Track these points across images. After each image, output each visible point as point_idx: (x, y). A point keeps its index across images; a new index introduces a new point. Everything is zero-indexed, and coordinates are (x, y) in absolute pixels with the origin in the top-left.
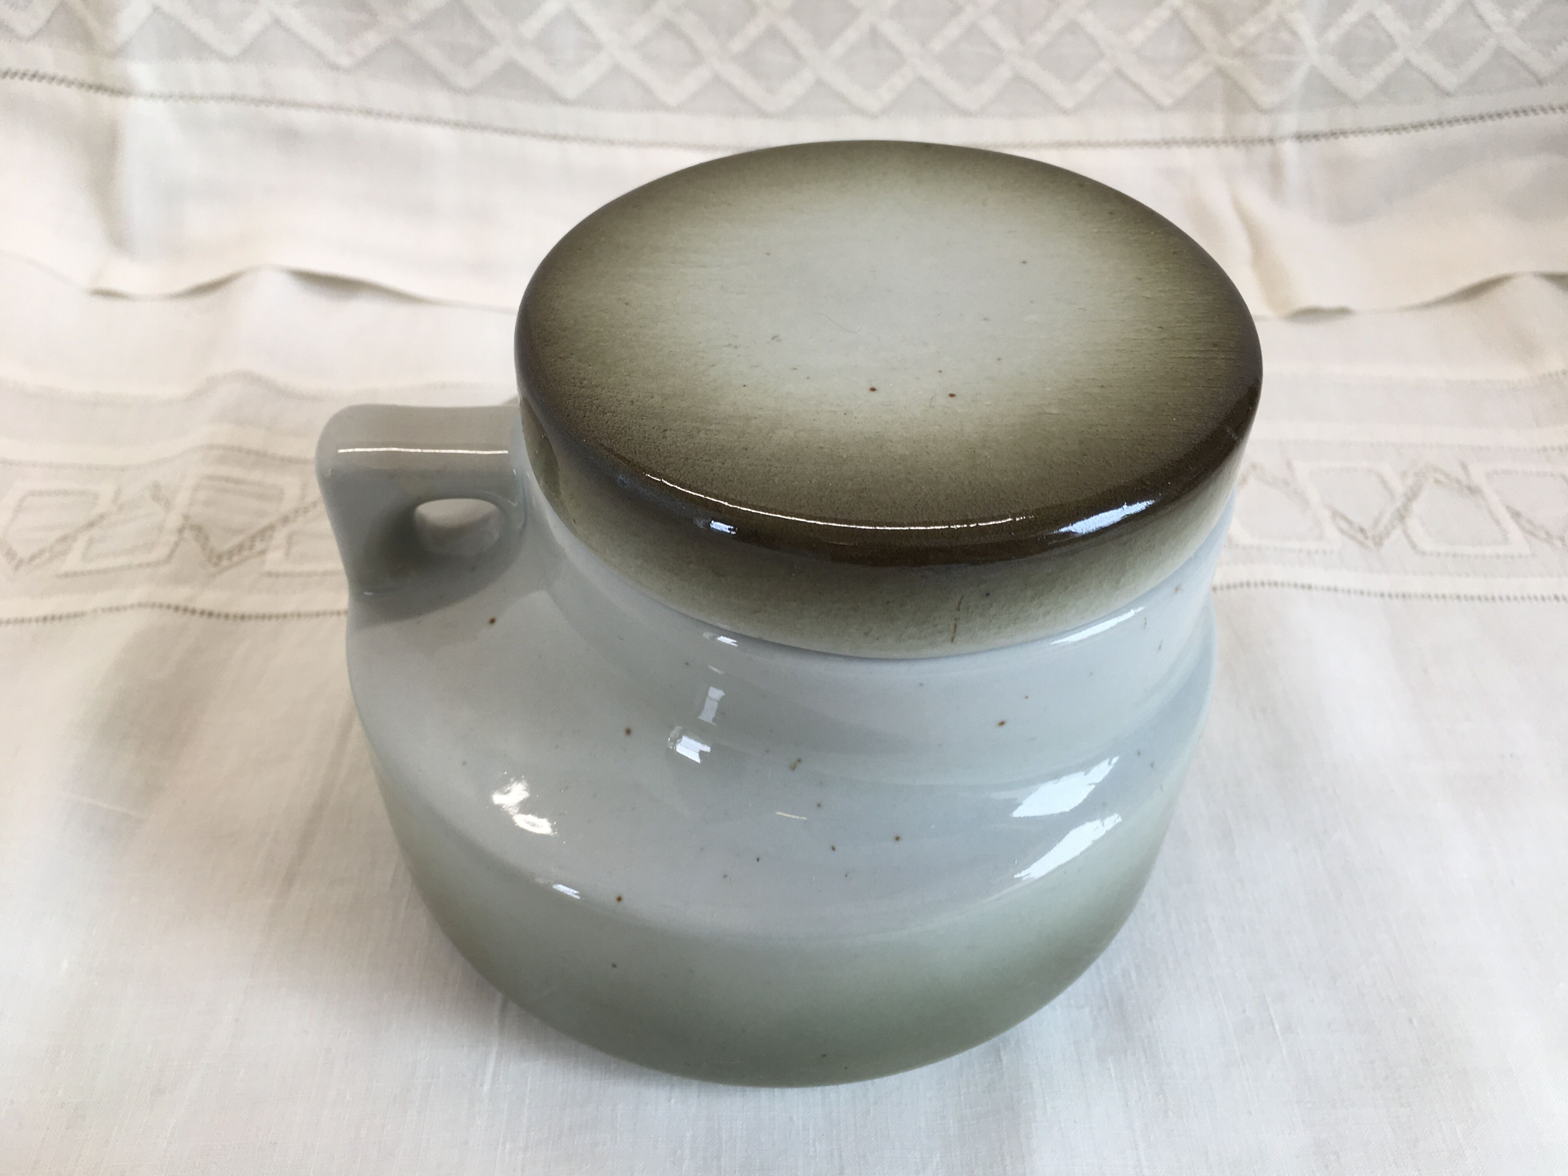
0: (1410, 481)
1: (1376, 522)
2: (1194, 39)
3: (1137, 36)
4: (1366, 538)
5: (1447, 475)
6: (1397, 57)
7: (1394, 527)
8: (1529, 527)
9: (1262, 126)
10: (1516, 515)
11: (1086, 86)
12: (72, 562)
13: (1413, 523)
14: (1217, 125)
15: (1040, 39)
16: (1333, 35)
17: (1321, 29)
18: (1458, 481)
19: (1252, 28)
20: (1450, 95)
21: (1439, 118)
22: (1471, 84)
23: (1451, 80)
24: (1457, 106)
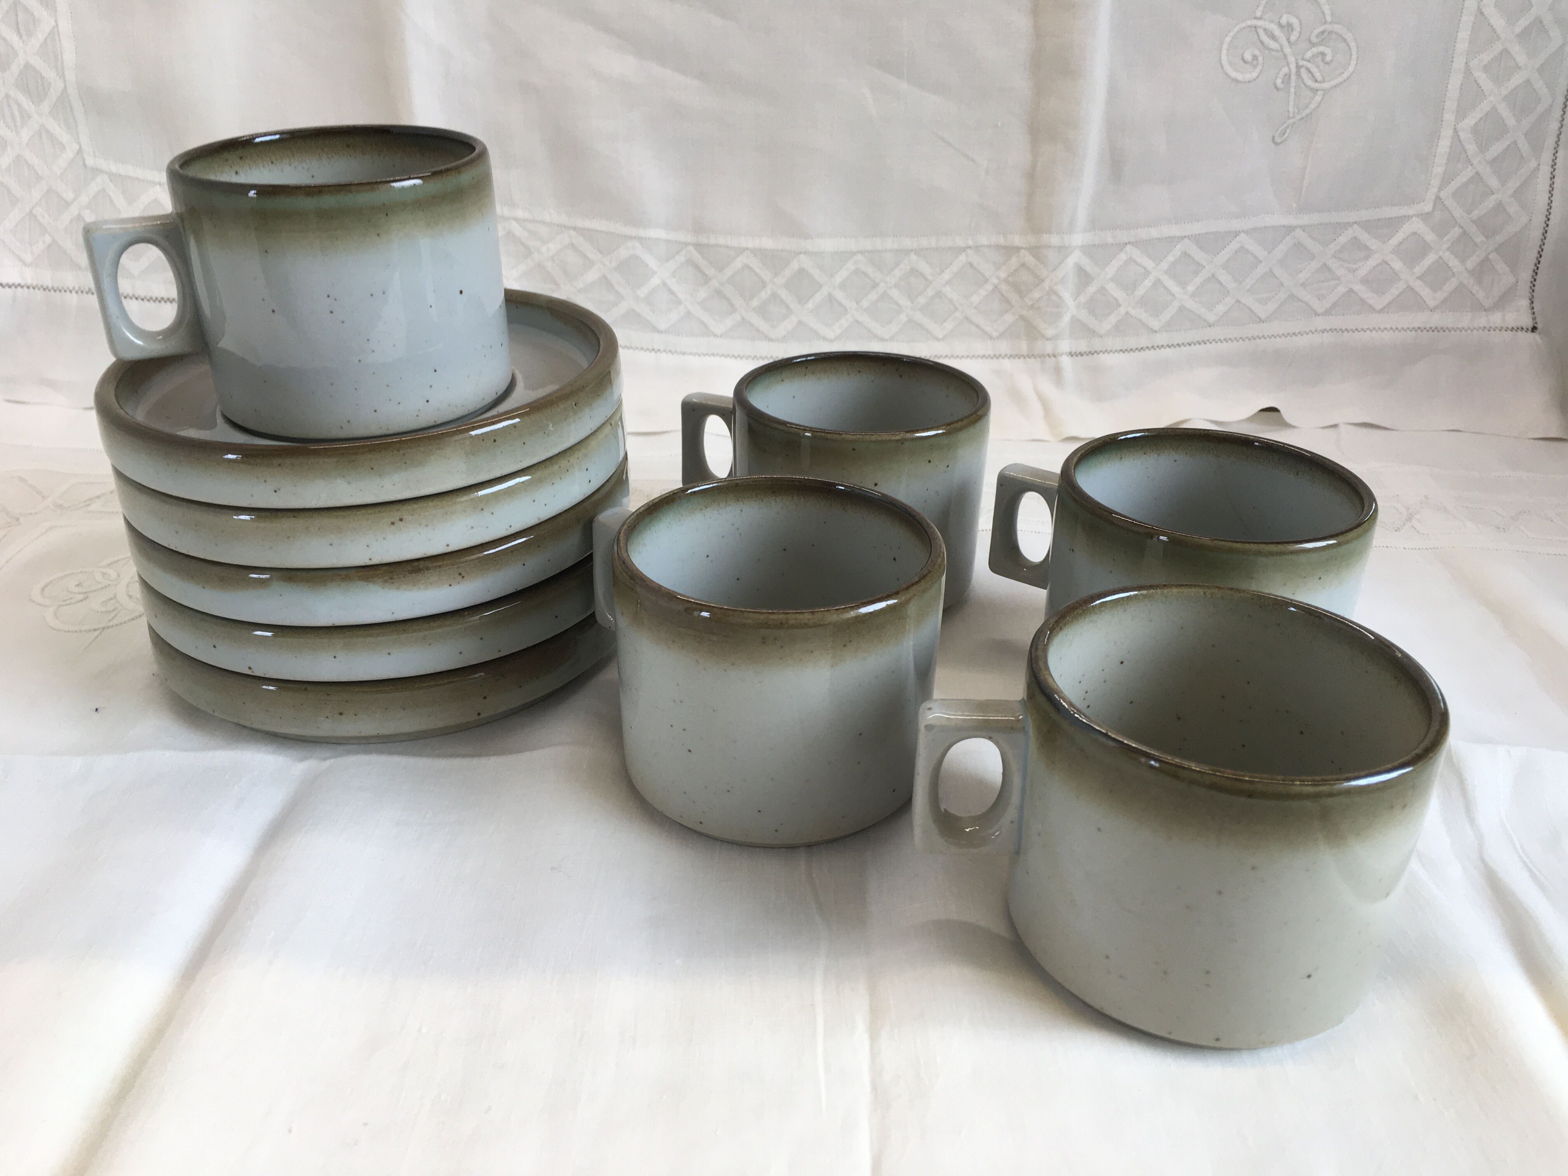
2: (1008, 301)
3: (975, 299)
6: (1122, 311)
9: (1049, 348)
11: (949, 325)
14: (1024, 347)
15: (922, 300)
16: (1082, 299)
17: (1077, 295)
19: (1036, 294)
20: (1156, 332)
21: (1152, 345)
22: (1168, 327)
23: (1155, 324)
24: (1162, 338)
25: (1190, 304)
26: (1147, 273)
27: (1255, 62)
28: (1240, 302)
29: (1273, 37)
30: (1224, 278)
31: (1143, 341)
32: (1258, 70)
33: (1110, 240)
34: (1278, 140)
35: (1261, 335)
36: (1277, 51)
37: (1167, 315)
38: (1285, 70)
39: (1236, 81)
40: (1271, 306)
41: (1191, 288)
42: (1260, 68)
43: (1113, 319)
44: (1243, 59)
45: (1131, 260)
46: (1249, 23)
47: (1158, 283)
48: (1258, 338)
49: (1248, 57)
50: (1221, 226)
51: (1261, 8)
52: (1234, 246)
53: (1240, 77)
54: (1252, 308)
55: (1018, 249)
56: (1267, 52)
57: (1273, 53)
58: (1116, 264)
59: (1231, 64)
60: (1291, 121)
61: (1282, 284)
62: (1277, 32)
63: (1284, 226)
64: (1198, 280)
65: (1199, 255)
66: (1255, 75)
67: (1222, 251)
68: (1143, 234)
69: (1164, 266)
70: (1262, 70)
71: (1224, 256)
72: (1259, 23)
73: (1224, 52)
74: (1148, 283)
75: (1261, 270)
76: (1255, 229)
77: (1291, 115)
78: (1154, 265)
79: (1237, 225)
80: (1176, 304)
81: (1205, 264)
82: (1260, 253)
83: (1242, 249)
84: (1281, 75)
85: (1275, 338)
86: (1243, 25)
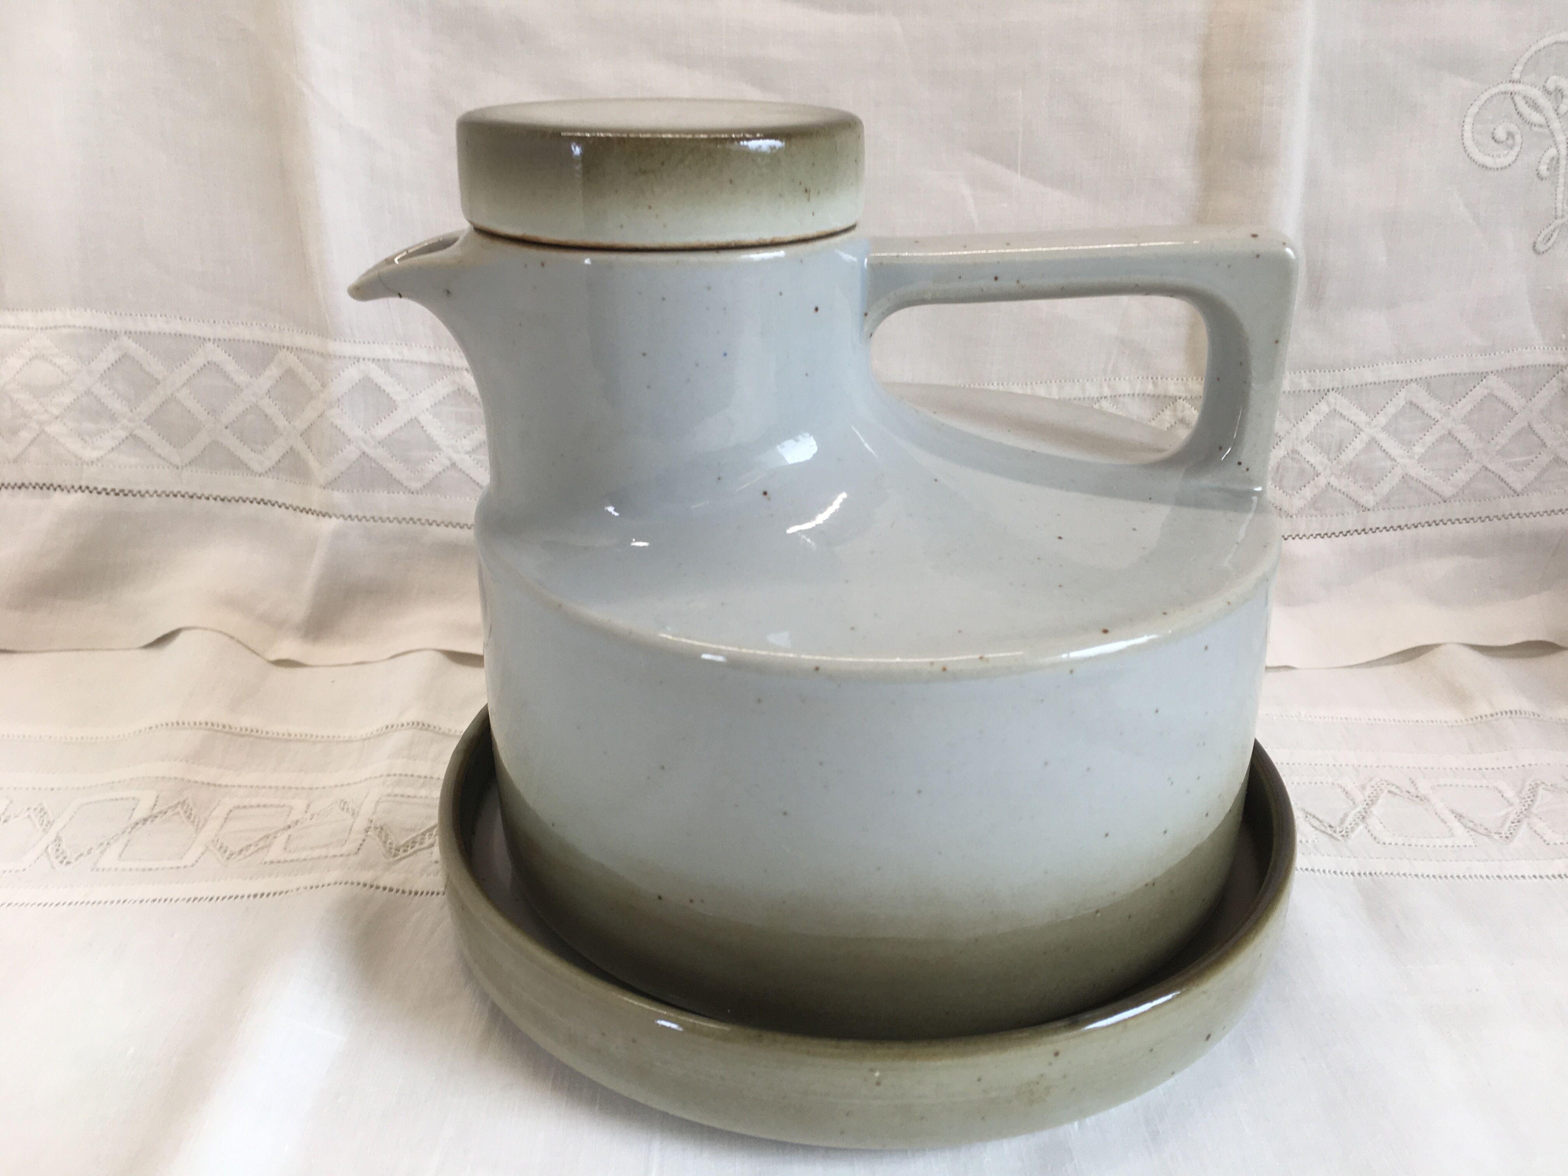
0: (1368, 791)
1: (1342, 821)
4: (1335, 832)
5: (1397, 787)
6: (1322, 481)
7: (1357, 824)
8: (1471, 825)
10: (1459, 817)
12: (276, 851)
13: (1373, 822)
18: (1409, 792)
20: (1369, 510)
21: (1363, 528)
22: (1386, 502)
23: (1368, 499)
24: (1376, 519)
25: (1418, 472)
26: (1358, 430)
27: (1510, 142)
28: (1486, 469)
29: (1535, 106)
30: (1466, 436)
31: (1351, 523)
32: (1514, 153)
33: (1305, 385)
34: (1541, 247)
35: (1514, 513)
36: (1541, 126)
37: (1384, 488)
38: (1552, 152)
39: (1484, 167)
40: (1530, 474)
41: (1419, 450)
42: (1517, 149)
43: (1308, 492)
44: (1493, 138)
45: (1335, 413)
46: (1502, 88)
47: (1373, 441)
48: (1510, 517)
49: (1501, 134)
50: (1462, 365)
51: (1519, 68)
52: (1479, 392)
53: (1488, 161)
54: (1503, 476)
55: (1175, 399)
56: (1527, 127)
57: (1536, 129)
58: (1313, 417)
59: (1478, 144)
60: (1559, 222)
61: (1544, 445)
62: (1543, 101)
63: (1549, 365)
64: (1430, 438)
65: (1430, 405)
66: (1510, 159)
67: (1462, 399)
68: (1352, 376)
69: (1382, 420)
70: (1520, 152)
71: (1465, 406)
72: (1517, 87)
73: (1468, 127)
74: (1358, 444)
75: (1517, 424)
76: (1508, 370)
77: (1560, 213)
78: (1368, 420)
79: (1481, 364)
80: (1398, 471)
81: (1438, 416)
82: (1516, 401)
83: (1491, 396)
84: (1546, 159)
85: (1535, 516)
86: (1494, 91)
